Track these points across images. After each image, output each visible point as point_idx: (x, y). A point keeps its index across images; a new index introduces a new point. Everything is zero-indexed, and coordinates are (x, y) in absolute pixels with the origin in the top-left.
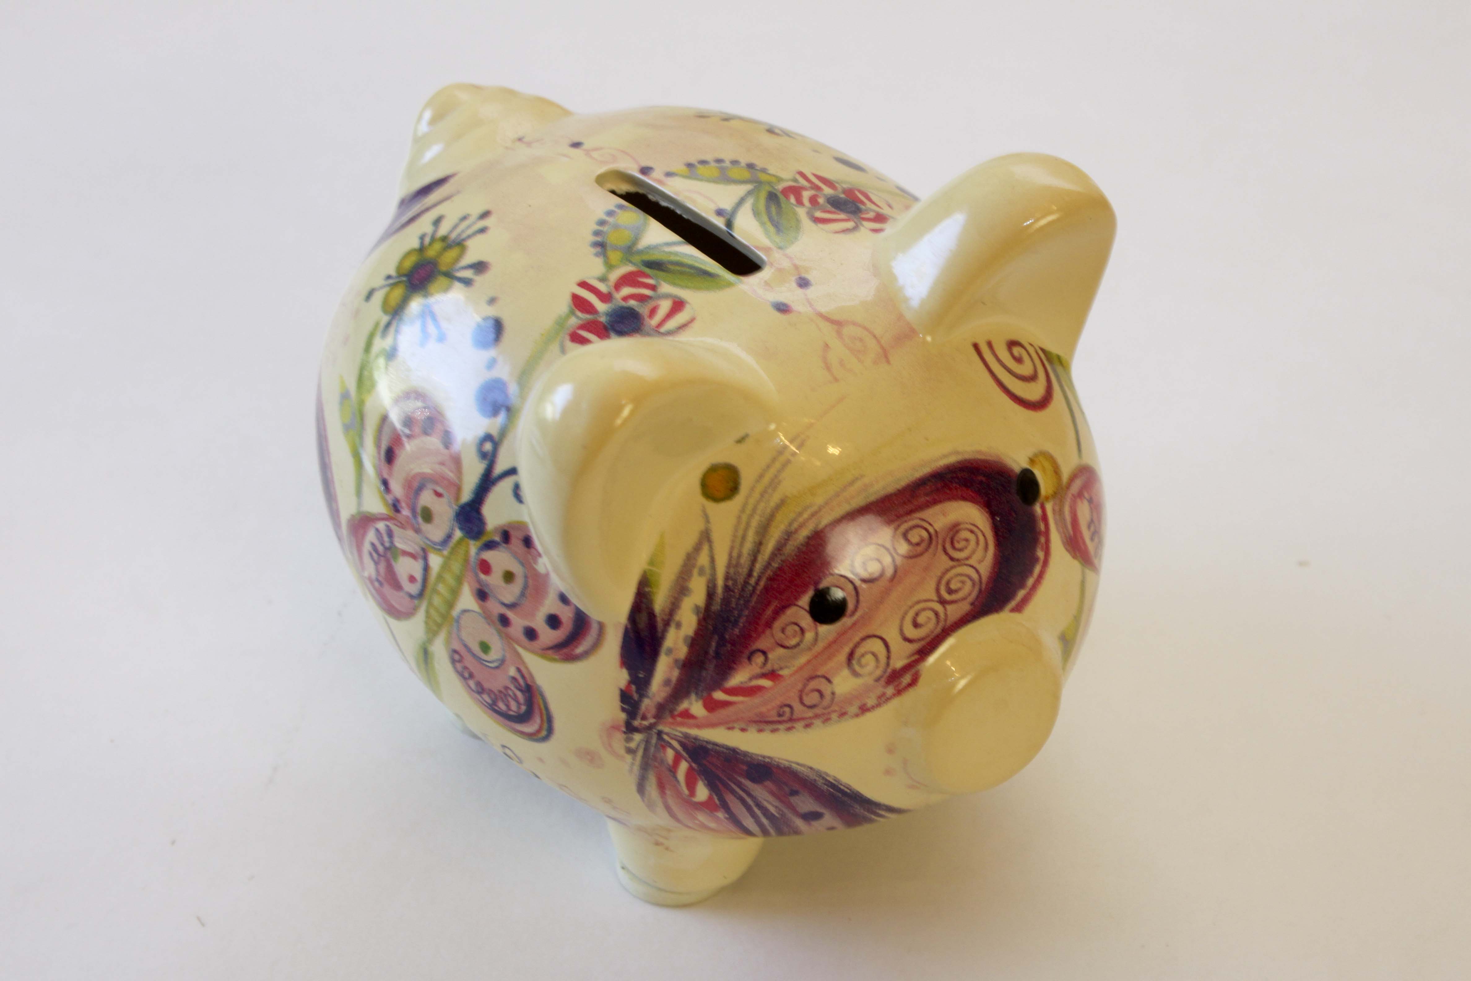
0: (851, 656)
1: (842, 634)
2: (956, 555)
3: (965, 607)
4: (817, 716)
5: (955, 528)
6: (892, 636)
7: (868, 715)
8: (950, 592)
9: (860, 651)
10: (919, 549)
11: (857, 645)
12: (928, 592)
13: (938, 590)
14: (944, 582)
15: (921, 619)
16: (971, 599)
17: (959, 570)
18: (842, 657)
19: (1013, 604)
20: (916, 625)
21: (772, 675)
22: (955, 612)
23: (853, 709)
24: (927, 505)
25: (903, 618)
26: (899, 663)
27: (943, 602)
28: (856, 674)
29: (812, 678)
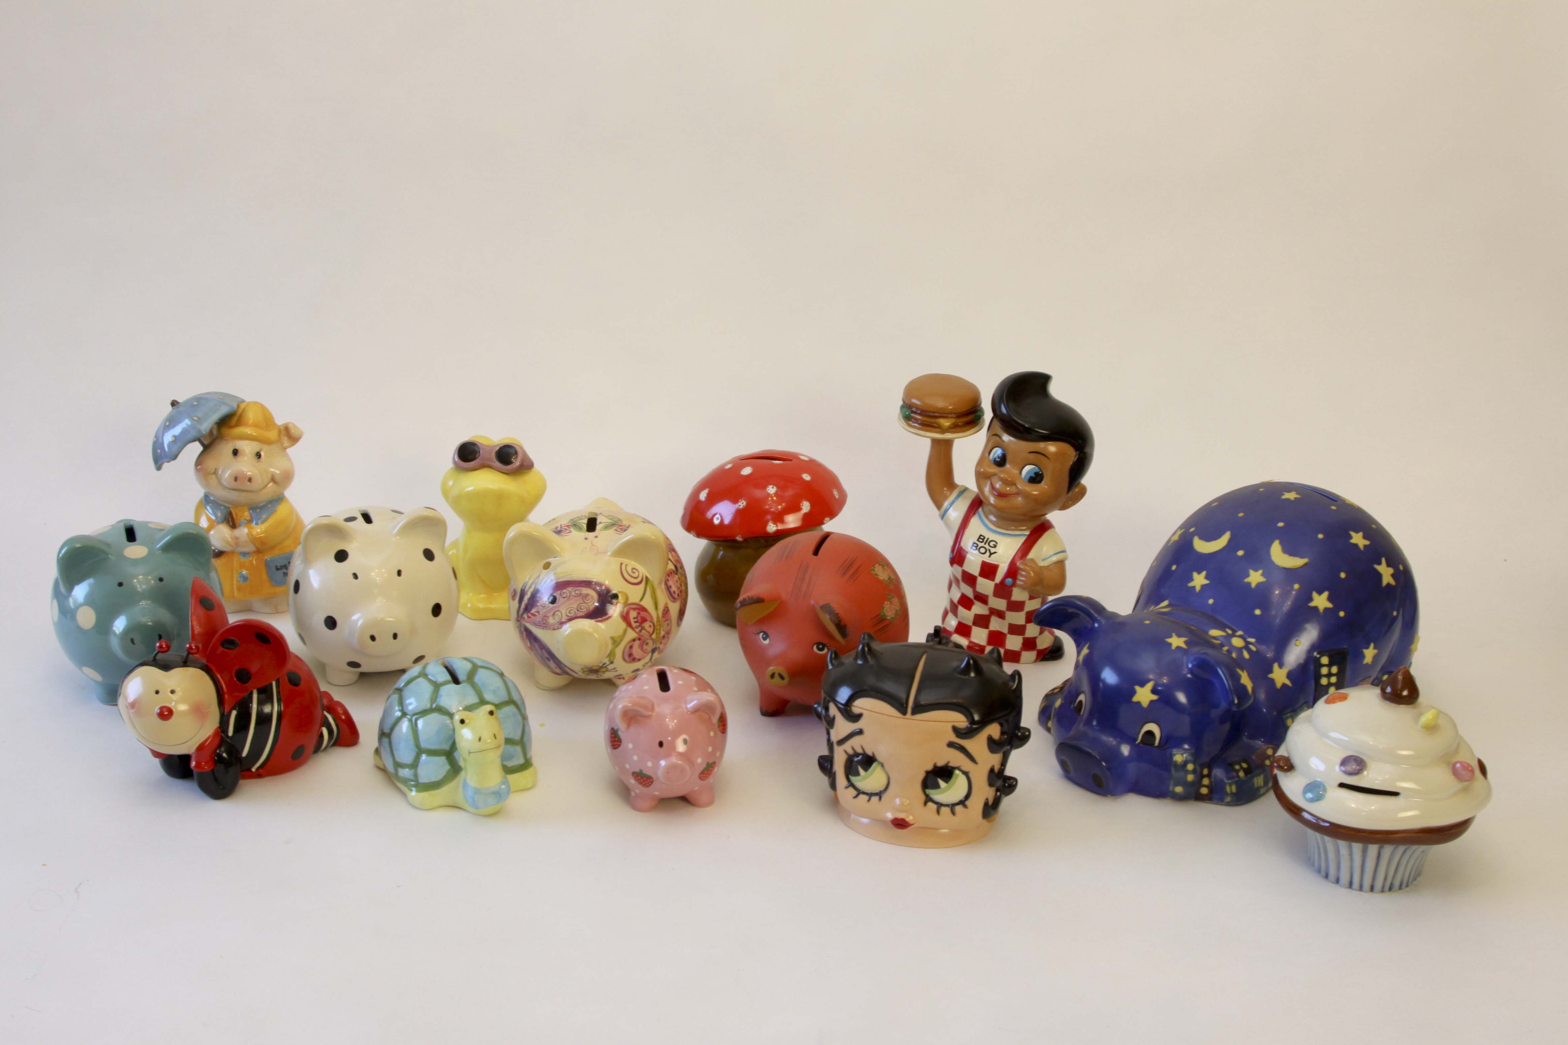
0: (554, 614)
1: (553, 608)
2: (585, 601)
3: (582, 614)
4: (545, 627)
5: (587, 595)
6: (564, 612)
7: (555, 631)
8: (581, 609)
9: (556, 613)
10: (577, 595)
11: (556, 612)
12: (575, 606)
13: (577, 607)
14: (579, 606)
15: (571, 612)
16: (586, 612)
17: (585, 605)
18: (552, 613)
19: (597, 620)
20: (570, 613)
21: (538, 612)
22: (580, 614)
23: (552, 628)
24: (584, 587)
25: (567, 609)
26: (564, 620)
27: (578, 610)
28: (554, 619)
29: (545, 616)
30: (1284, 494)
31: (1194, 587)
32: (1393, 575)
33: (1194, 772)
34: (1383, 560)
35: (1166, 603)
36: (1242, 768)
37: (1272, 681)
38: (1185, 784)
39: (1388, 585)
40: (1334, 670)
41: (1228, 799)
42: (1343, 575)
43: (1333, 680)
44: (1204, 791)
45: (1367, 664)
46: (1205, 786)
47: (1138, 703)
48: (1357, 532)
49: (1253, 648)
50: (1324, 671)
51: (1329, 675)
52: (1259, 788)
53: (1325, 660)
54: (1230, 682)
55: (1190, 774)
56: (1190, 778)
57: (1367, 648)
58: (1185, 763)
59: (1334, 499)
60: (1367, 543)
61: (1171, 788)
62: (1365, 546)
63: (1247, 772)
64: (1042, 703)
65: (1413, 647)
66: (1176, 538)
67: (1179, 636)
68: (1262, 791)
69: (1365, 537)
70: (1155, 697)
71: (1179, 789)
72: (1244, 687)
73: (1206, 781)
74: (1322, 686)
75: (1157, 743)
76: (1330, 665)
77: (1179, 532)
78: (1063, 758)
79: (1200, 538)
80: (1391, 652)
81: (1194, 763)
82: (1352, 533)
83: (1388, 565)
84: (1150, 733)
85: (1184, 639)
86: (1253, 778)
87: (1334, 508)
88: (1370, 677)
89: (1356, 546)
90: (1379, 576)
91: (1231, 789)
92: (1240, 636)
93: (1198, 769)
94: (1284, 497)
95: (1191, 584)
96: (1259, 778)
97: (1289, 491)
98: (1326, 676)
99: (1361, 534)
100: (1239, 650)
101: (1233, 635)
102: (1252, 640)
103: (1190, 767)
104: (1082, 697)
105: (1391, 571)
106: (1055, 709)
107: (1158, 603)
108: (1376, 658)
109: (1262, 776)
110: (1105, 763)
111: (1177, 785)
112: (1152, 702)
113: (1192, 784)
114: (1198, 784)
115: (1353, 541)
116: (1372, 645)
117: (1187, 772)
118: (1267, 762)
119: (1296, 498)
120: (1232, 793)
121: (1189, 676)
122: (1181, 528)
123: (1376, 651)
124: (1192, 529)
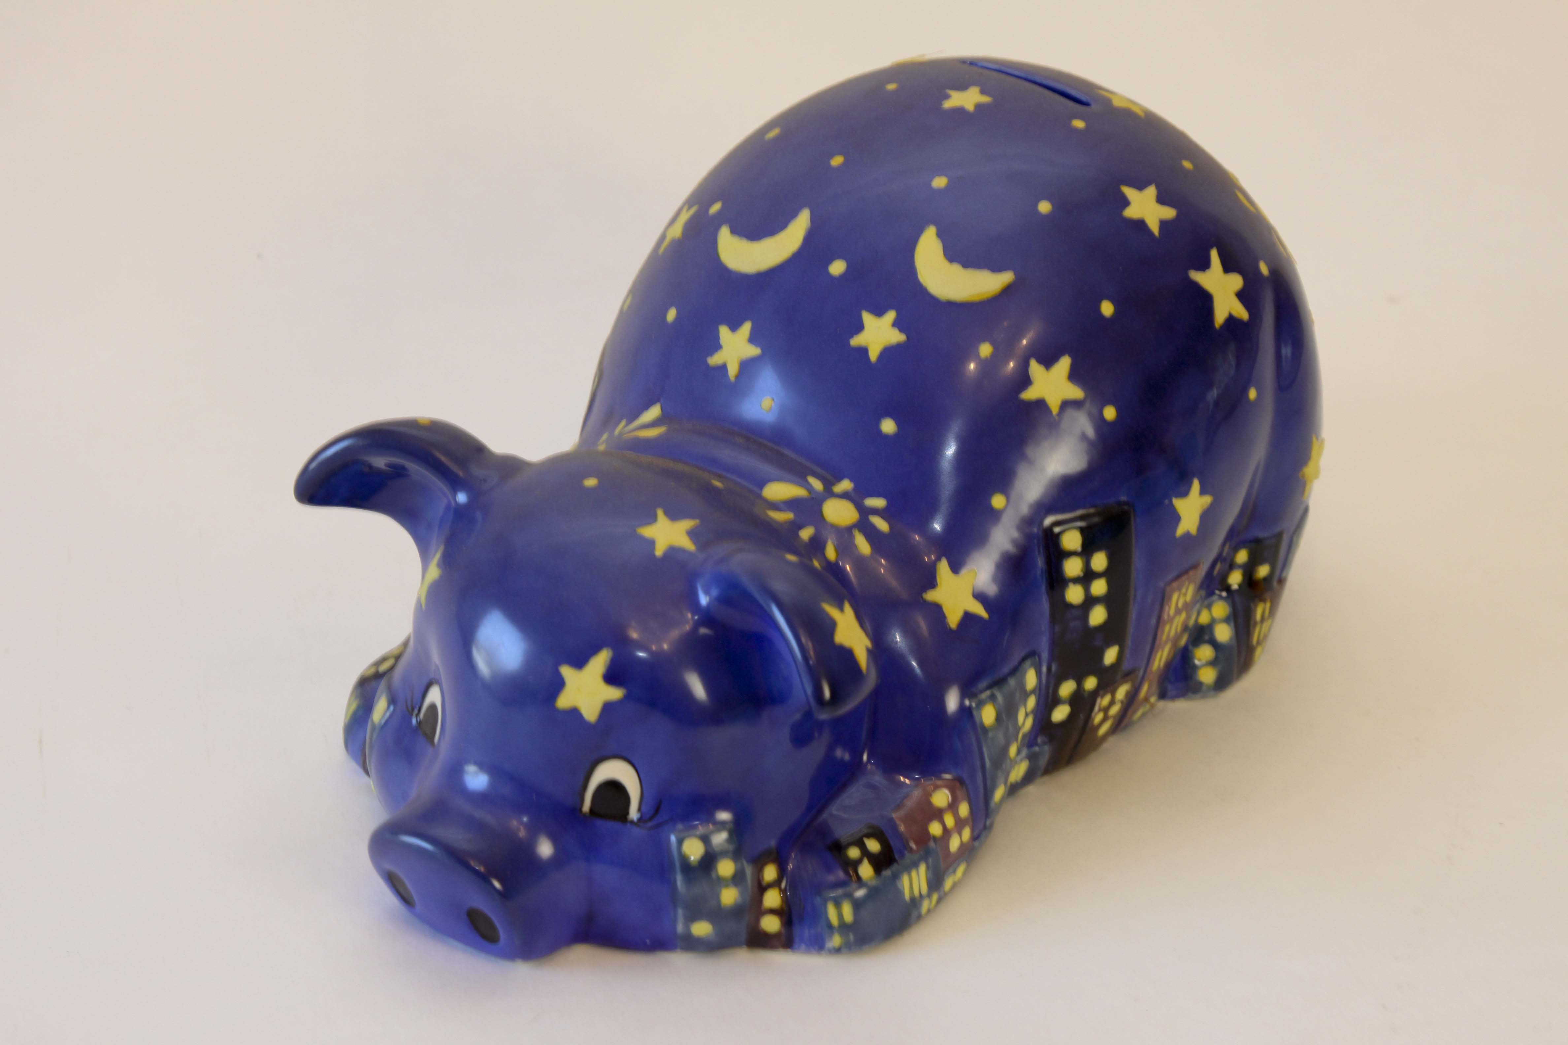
30: (948, 97)
31: (723, 368)
32: (1241, 295)
33: (737, 879)
34: (1214, 255)
35: (654, 412)
36: (865, 852)
37: (937, 611)
38: (716, 914)
39: (1231, 320)
40: (1099, 561)
41: (836, 940)
42: (1107, 309)
43: (1099, 587)
44: (771, 924)
45: (1187, 535)
46: (772, 911)
47: (574, 712)
48: (1140, 186)
49: (882, 525)
50: (1073, 567)
51: (1088, 577)
52: (915, 902)
53: (1072, 540)
54: (809, 645)
55: (727, 886)
56: (729, 896)
57: (1185, 494)
58: (709, 860)
59: (1083, 98)
60: (1169, 213)
61: (680, 928)
62: (1163, 224)
63: (881, 862)
64: (349, 705)
65: (1308, 470)
66: (676, 231)
67: (674, 515)
68: (925, 905)
69: (1161, 200)
70: (615, 693)
71: (702, 929)
72: (847, 654)
73: (772, 899)
74: (1070, 606)
75: (634, 813)
76: (1087, 551)
77: (685, 216)
78: (389, 867)
79: (734, 231)
80: (1251, 486)
81: (736, 855)
82: (1129, 192)
83: (1228, 268)
84: (614, 788)
85: (687, 524)
86: (896, 877)
87: (1079, 124)
88: (1195, 567)
89: (1140, 224)
90: (1205, 299)
91: (840, 916)
92: (845, 496)
93: (749, 870)
94: (947, 105)
95: (714, 360)
96: (914, 874)
97: (962, 87)
98: (1076, 580)
99: (1151, 192)
100: (845, 534)
101: (829, 493)
102: (878, 502)
103: (726, 868)
104: (434, 696)
105: (1236, 281)
106: (374, 727)
107: (634, 415)
108: (1207, 518)
109: (923, 868)
110: (501, 881)
111: (694, 916)
112: (608, 708)
113: (737, 911)
114: (754, 907)
115: (1131, 213)
116: (1196, 485)
117: (721, 882)
118: (935, 829)
119: (978, 106)
120: (844, 927)
121: (703, 631)
122: (689, 202)
123: (1207, 500)
124: (716, 208)
